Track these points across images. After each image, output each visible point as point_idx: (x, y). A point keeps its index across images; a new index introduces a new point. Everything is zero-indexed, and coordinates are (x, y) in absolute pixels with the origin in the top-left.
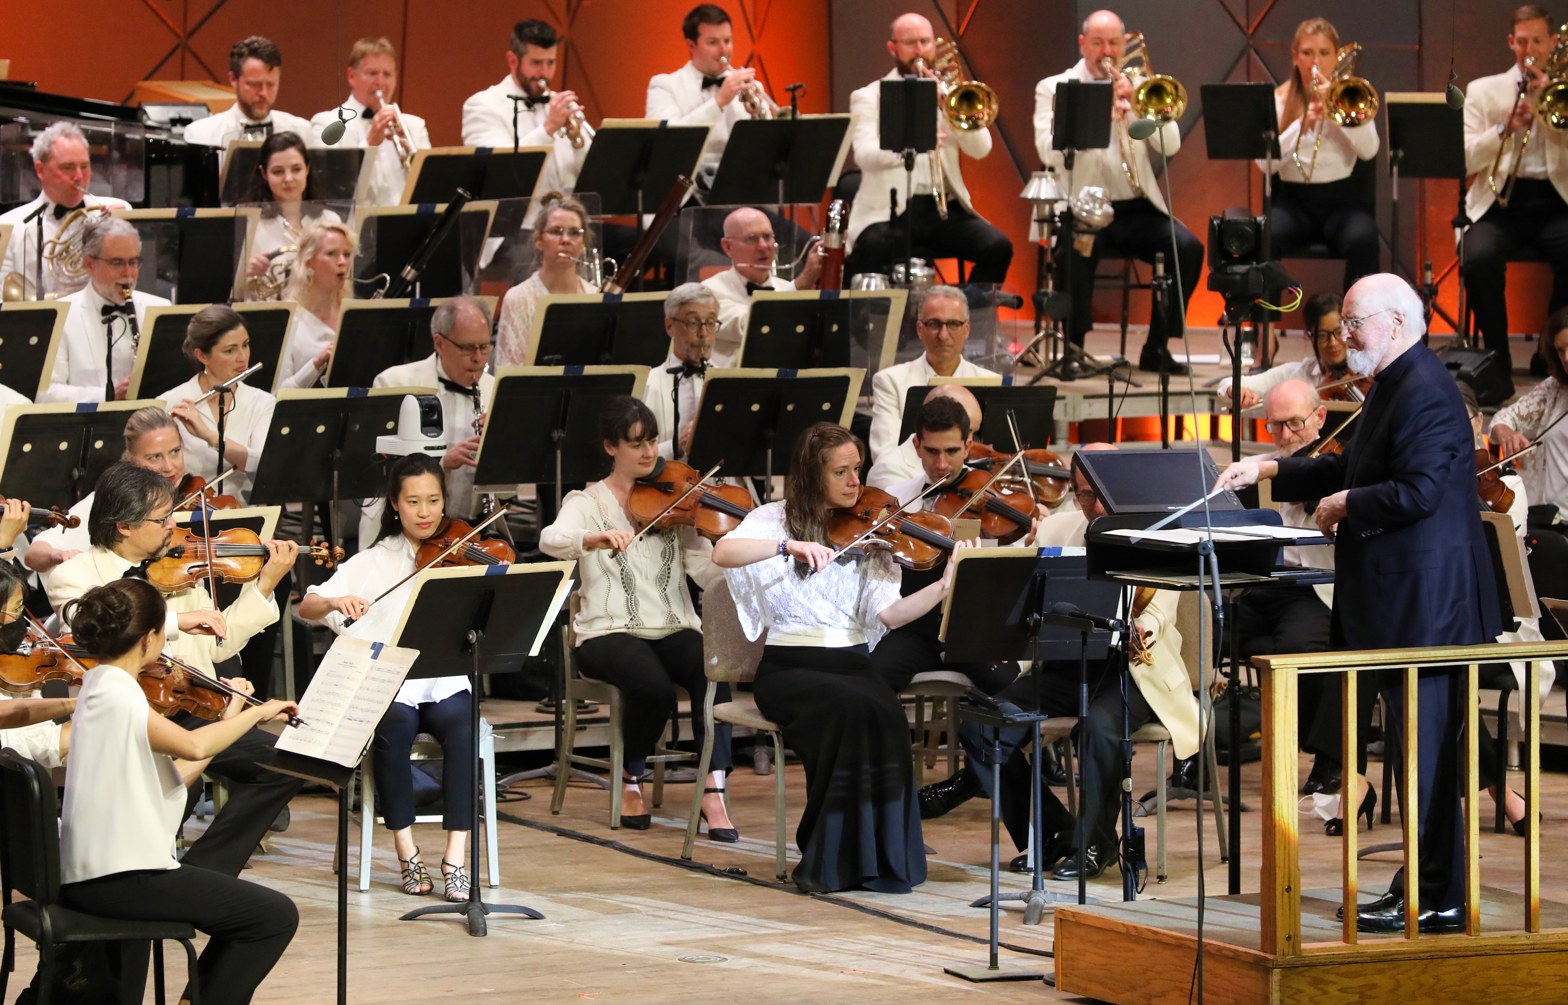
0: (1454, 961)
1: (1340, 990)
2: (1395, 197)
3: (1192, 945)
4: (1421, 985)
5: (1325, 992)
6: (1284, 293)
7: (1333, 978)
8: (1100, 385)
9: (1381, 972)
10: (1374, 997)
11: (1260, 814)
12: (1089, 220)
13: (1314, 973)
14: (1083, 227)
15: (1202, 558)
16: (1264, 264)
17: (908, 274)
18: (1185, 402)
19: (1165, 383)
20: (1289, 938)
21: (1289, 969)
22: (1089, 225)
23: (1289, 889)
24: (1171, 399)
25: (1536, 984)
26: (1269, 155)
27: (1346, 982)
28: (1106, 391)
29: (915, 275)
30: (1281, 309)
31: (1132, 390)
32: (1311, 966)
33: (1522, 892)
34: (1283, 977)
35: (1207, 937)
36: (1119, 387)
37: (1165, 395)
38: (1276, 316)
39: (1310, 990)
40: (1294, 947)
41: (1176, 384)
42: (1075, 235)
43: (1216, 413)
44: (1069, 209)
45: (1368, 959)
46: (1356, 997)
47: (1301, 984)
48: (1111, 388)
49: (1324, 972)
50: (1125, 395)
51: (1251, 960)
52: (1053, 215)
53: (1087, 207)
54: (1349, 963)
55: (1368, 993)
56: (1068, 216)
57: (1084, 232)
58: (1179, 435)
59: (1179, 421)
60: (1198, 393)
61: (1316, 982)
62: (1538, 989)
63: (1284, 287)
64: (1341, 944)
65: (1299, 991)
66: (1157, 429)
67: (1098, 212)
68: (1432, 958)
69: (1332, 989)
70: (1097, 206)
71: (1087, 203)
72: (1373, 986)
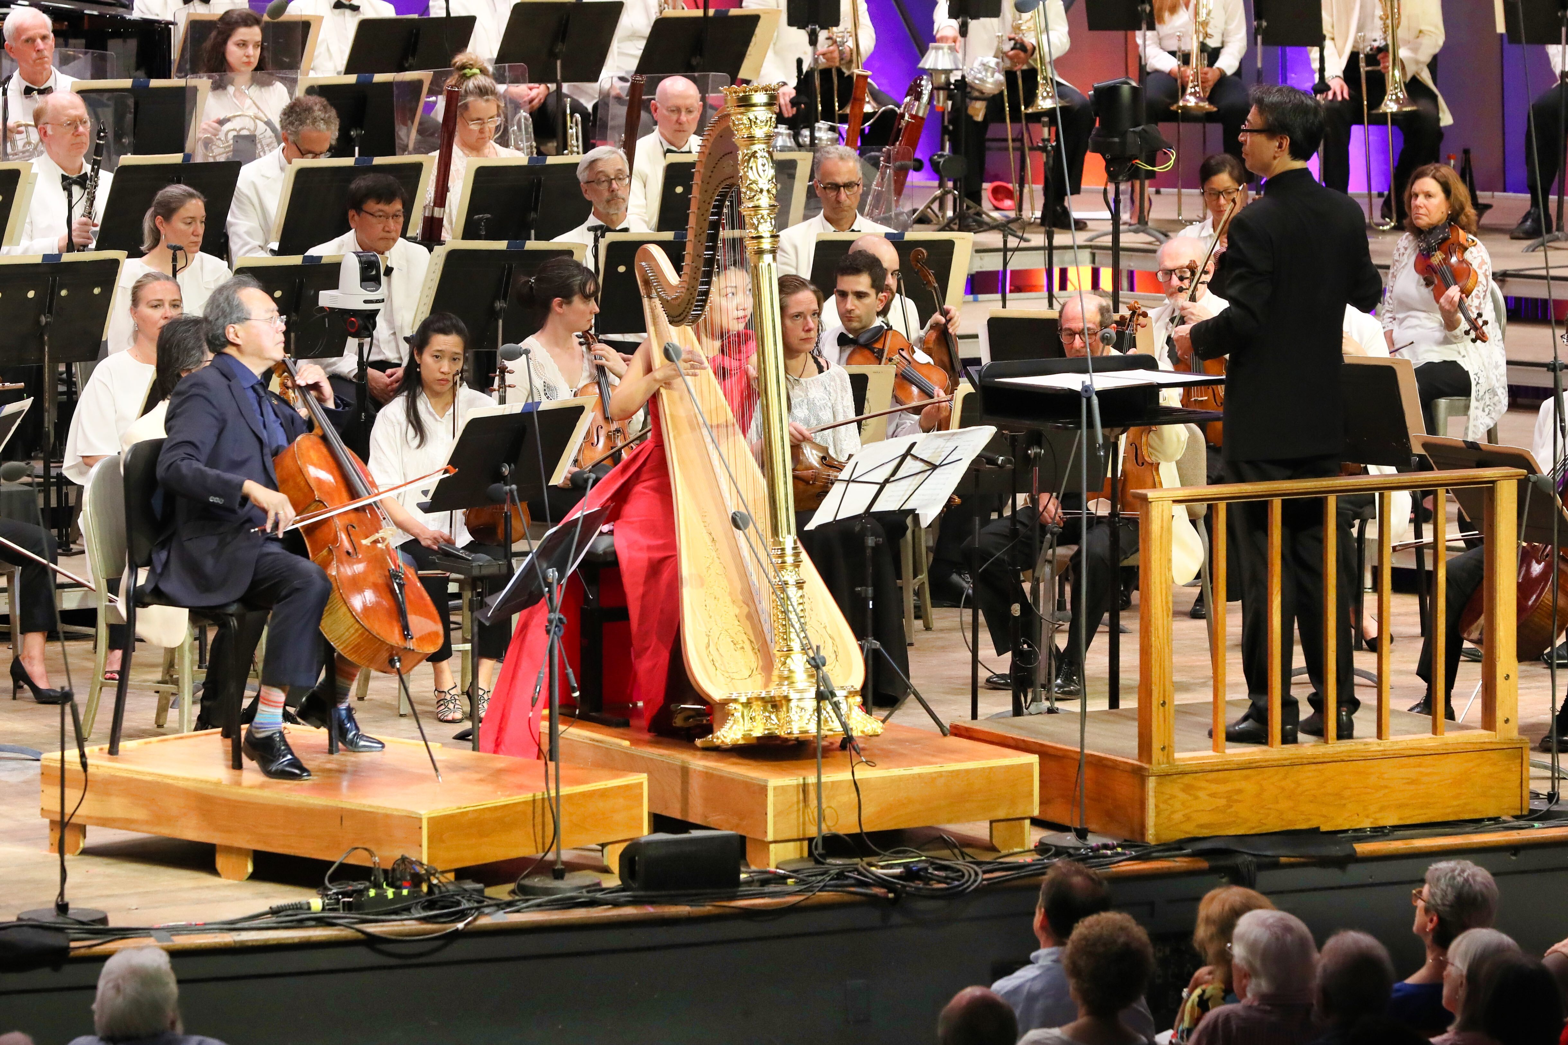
0: (1314, 767)
1: (1210, 795)
2: (1259, 65)
3: (1075, 756)
4: (1283, 789)
5: (1196, 798)
6: (1159, 155)
7: (1204, 784)
8: (994, 239)
9: (1247, 778)
10: (1240, 802)
11: (1138, 635)
12: (982, 88)
13: (1187, 779)
14: (976, 94)
15: (1084, 401)
16: (1140, 128)
17: (813, 137)
18: (1069, 255)
19: (1050, 238)
20: (1163, 749)
21: (1163, 776)
22: (982, 93)
23: (1164, 704)
24: (1055, 252)
25: (1386, 787)
26: (1144, 26)
27: (1214, 788)
28: (1001, 245)
29: (820, 139)
30: (1155, 169)
31: (1023, 244)
32: (1184, 773)
33: (1375, 703)
34: (1159, 784)
35: (1089, 748)
36: (1013, 242)
37: (1050, 249)
38: (1151, 175)
39: (1182, 796)
40: (1168, 757)
41: (1060, 238)
42: (968, 100)
43: (1097, 265)
44: (963, 77)
45: (1236, 766)
46: (1222, 802)
47: (1174, 789)
48: (1005, 242)
49: (1195, 778)
50: (1017, 249)
51: (1128, 768)
52: (948, 83)
53: (979, 76)
54: (1218, 771)
55: (1235, 797)
56: (962, 83)
57: (977, 99)
58: (1063, 286)
59: (1064, 272)
60: (1079, 247)
61: (1187, 789)
62: (1386, 791)
63: (1160, 149)
64: (1211, 753)
65: (1173, 797)
66: (1044, 281)
67: (990, 80)
68: (1293, 765)
69: (1202, 794)
70: (989, 74)
71: (980, 72)
72: (1239, 791)
